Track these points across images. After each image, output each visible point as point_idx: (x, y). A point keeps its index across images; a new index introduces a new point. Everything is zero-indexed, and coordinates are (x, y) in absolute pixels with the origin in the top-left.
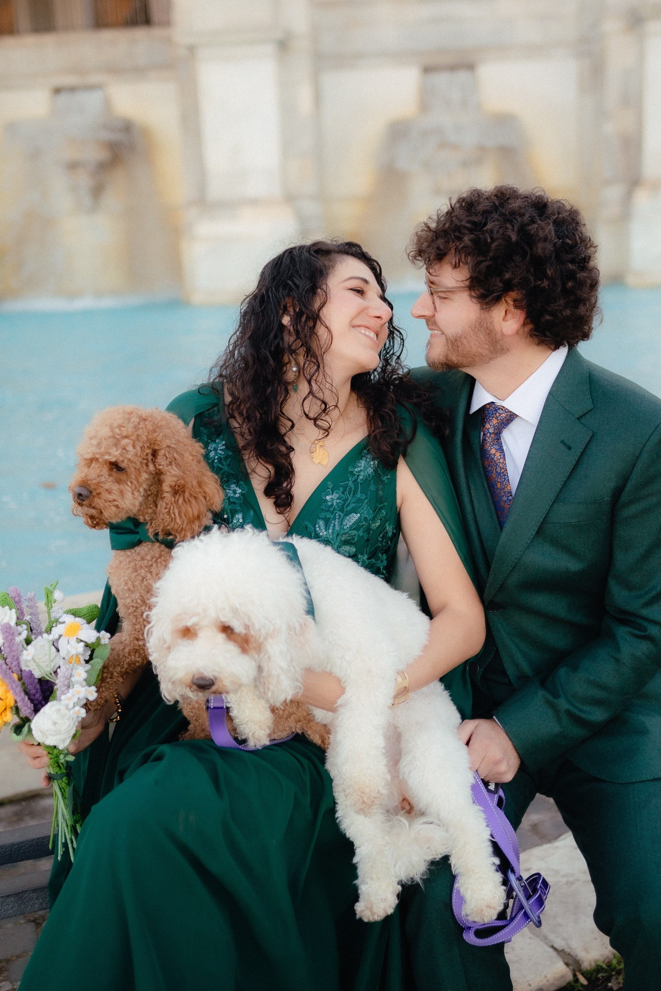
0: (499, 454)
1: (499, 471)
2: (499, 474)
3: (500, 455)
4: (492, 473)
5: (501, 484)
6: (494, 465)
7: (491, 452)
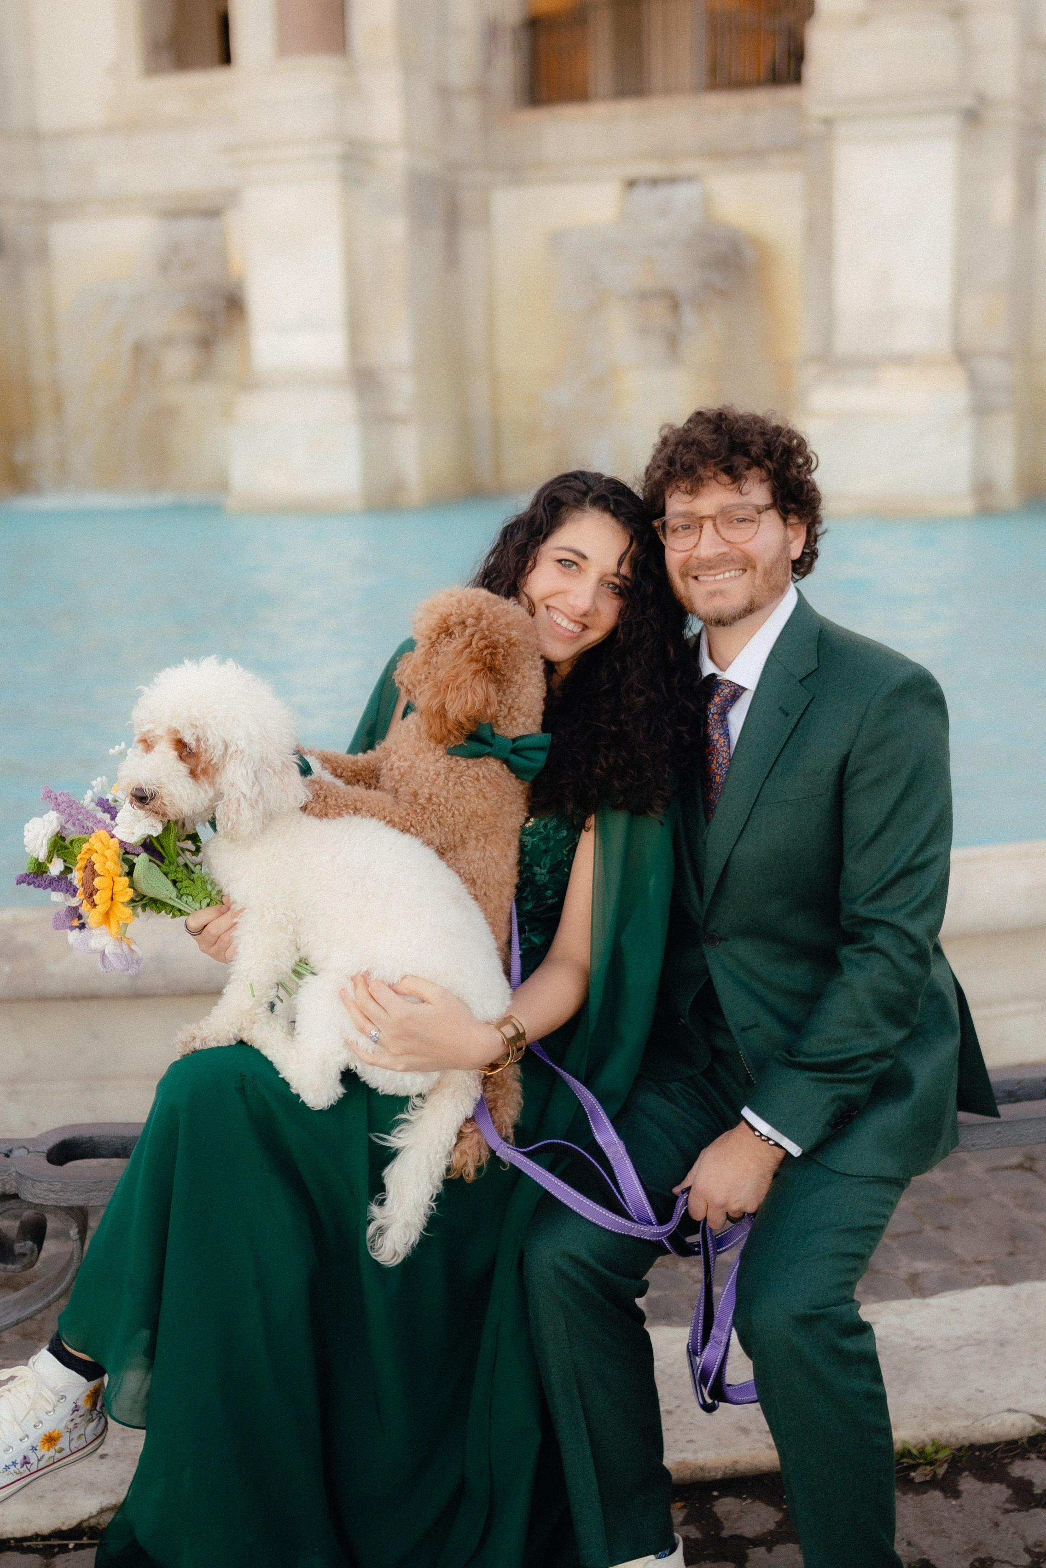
0: (723, 740)
1: (721, 762)
2: (720, 765)
3: (724, 742)
4: (712, 763)
5: (720, 778)
6: (715, 753)
7: (714, 737)
